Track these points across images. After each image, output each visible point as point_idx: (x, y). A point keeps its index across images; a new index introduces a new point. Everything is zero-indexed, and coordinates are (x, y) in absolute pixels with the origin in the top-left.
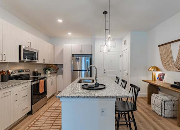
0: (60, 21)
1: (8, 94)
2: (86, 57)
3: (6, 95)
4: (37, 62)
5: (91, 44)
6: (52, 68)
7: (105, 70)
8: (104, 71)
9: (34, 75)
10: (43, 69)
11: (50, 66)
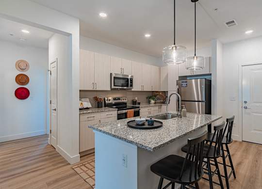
0: (148, 36)
1: (92, 119)
2: (199, 80)
3: (89, 119)
4: (133, 90)
5: (209, 56)
6: (158, 96)
7: (246, 102)
8: (244, 104)
9: (133, 104)
10: (147, 98)
11: (156, 94)
